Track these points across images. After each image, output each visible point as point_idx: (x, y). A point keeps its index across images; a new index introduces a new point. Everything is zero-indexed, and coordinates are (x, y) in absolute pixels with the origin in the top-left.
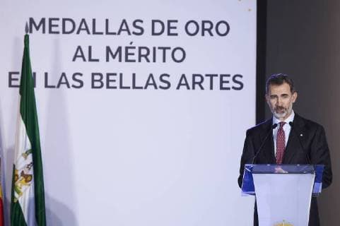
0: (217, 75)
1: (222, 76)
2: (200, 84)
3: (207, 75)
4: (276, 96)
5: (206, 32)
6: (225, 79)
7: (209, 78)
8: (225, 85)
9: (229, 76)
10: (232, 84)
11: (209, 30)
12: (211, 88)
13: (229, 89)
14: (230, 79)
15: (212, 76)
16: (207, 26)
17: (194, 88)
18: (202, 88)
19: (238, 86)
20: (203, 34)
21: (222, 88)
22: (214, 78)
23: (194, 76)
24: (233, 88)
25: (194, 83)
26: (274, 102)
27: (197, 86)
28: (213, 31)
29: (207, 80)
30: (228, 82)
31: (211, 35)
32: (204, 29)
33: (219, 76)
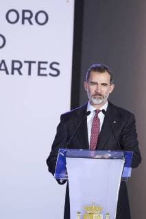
0: (35, 62)
1: (40, 63)
2: (18, 70)
3: (25, 62)
4: (96, 83)
5: (26, 21)
6: (42, 66)
7: (27, 64)
8: (42, 72)
9: (46, 63)
10: (49, 71)
11: (29, 19)
12: (29, 74)
13: (46, 75)
14: (47, 66)
15: (30, 63)
16: (27, 15)
17: (13, 73)
18: (20, 74)
19: (55, 73)
20: (23, 23)
21: (39, 74)
22: (32, 64)
23: (13, 62)
24: (51, 74)
25: (13, 69)
26: (93, 88)
27: (16, 72)
28: (33, 20)
29: (25, 66)
30: (45, 69)
31: (31, 23)
32: (24, 18)
33: (37, 63)
